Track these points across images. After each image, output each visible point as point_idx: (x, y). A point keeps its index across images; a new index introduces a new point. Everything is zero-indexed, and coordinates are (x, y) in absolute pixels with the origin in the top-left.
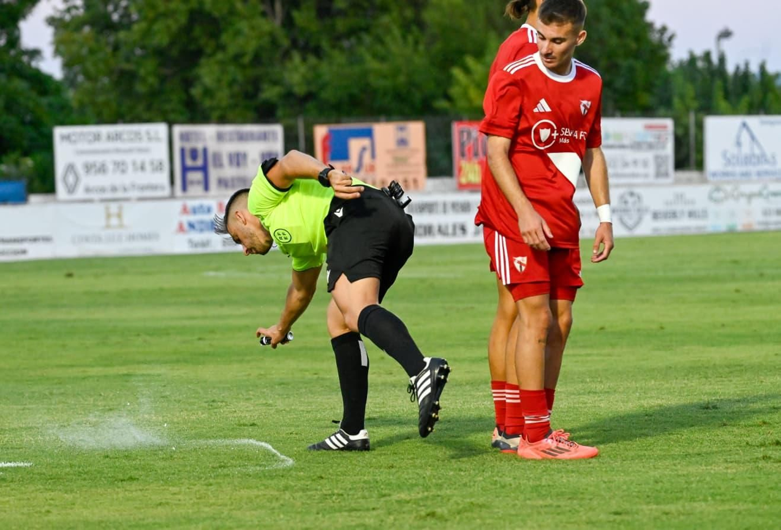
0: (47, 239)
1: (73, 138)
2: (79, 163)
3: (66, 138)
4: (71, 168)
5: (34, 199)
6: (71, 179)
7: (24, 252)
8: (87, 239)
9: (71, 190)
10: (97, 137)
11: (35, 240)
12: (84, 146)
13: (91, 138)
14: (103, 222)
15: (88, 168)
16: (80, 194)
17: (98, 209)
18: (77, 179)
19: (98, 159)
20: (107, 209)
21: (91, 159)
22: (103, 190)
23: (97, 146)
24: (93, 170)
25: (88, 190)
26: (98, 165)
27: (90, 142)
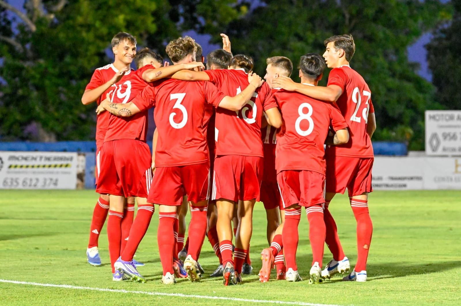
0: (419, 178)
1: (437, 118)
2: (440, 133)
3: (433, 117)
4: (435, 136)
5: (411, 153)
6: (434, 142)
7: (405, 186)
8: (443, 179)
9: (434, 149)
10: (452, 118)
11: (412, 178)
12: (443, 123)
13: (447, 118)
14: (454, 170)
15: (445, 136)
16: (440, 152)
17: (451, 161)
18: (438, 143)
19: (452, 131)
20: (456, 161)
21: (447, 131)
22: (454, 150)
23: (451, 123)
24: (448, 138)
25: (444, 149)
26: (452, 135)
27: (447, 120)
